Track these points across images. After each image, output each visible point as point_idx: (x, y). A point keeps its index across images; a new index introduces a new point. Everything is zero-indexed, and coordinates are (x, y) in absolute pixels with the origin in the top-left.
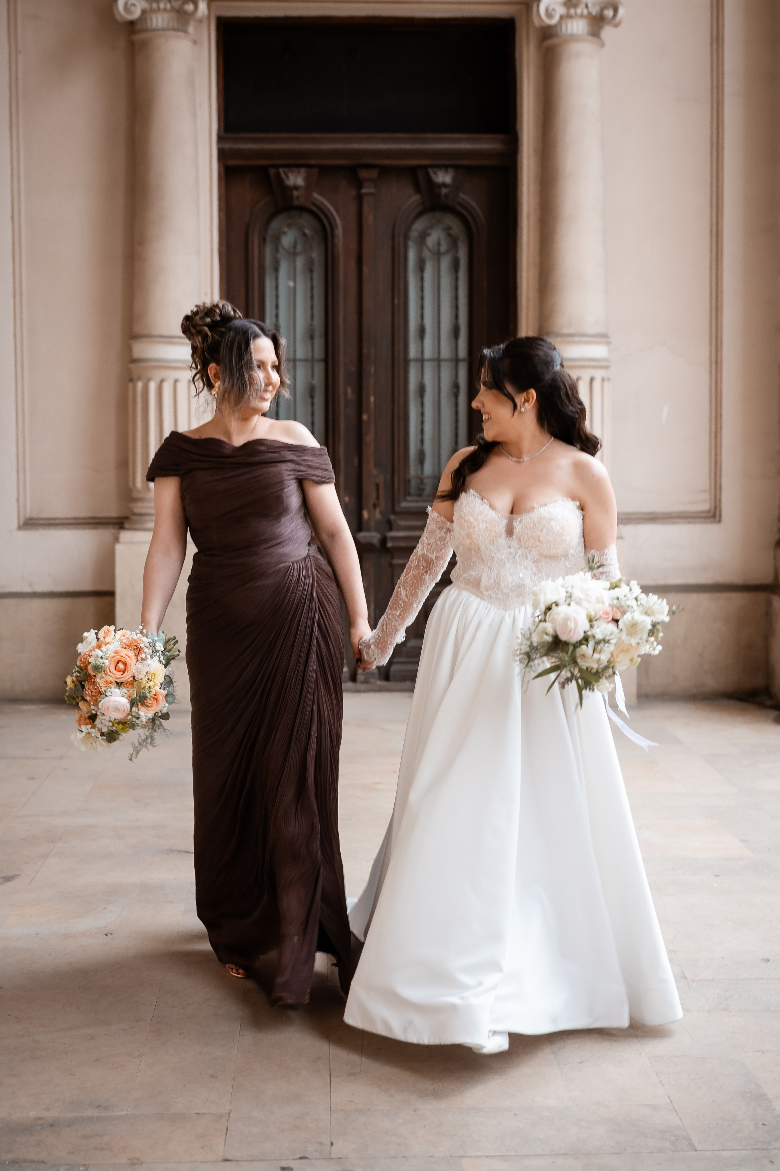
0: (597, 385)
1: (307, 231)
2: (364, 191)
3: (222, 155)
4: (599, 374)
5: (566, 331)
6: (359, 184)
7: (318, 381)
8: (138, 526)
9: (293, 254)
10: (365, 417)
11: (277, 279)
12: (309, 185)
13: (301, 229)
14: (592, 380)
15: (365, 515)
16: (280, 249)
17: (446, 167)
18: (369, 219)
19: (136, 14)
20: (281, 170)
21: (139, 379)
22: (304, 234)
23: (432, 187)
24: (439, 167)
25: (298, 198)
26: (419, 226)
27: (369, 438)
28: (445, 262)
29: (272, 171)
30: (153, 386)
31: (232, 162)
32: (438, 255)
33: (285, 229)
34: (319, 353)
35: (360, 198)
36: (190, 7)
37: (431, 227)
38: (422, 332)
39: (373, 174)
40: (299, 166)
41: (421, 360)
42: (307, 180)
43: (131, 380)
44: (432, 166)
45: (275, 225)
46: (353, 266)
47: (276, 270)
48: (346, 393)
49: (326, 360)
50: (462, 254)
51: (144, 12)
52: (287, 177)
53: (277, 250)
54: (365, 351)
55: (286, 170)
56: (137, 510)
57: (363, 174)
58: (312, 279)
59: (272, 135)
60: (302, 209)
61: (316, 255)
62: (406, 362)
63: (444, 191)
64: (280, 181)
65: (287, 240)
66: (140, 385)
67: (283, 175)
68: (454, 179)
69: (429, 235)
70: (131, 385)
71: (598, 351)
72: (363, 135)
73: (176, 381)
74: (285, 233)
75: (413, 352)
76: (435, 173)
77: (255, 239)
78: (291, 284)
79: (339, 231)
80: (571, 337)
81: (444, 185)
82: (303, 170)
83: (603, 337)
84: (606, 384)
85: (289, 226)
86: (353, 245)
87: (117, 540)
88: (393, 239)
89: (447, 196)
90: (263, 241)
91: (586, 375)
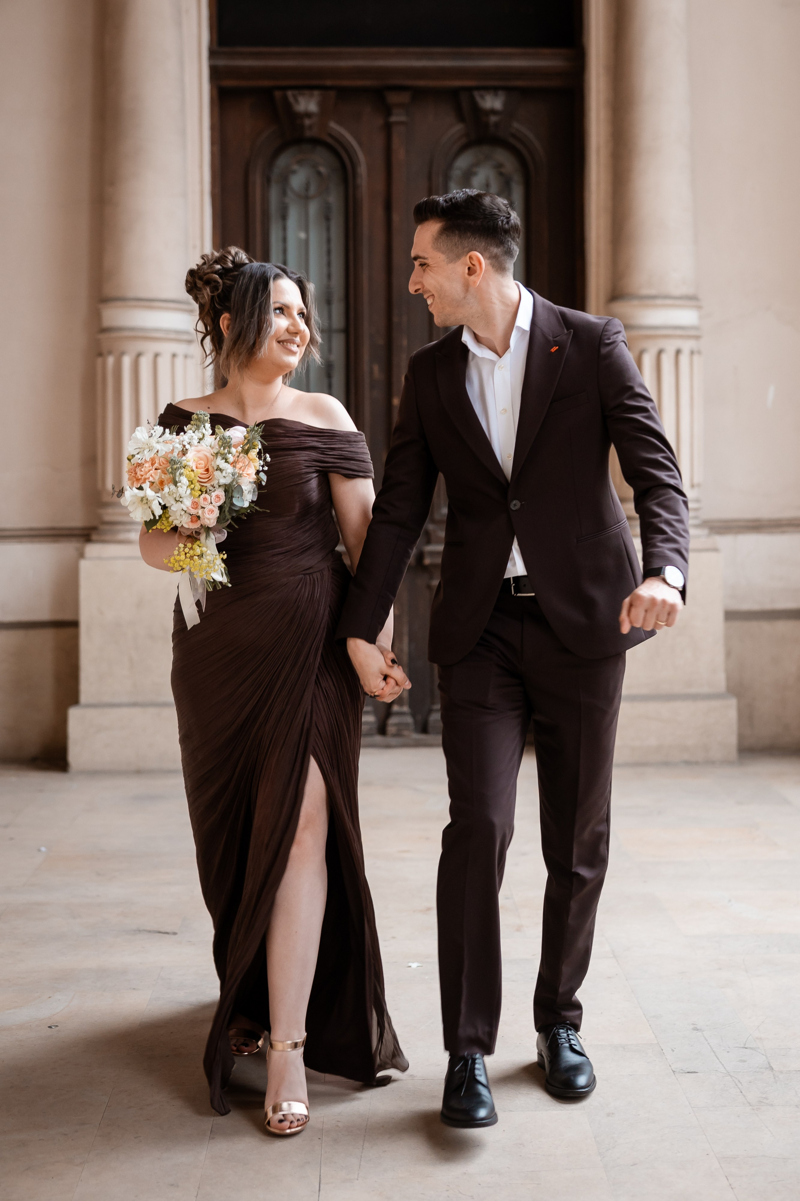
0: (684, 359)
1: (322, 169)
2: (393, 119)
3: (215, 73)
4: (686, 346)
5: (645, 291)
6: (387, 111)
7: (338, 356)
8: (108, 537)
9: (305, 198)
11: (284, 229)
12: (324, 112)
13: (314, 166)
14: (678, 352)
16: (289, 193)
17: (495, 89)
18: (400, 153)
20: (290, 93)
21: (110, 353)
22: (319, 173)
23: (478, 112)
24: (487, 89)
25: (310, 127)
26: (463, 162)
29: (278, 94)
30: (127, 362)
31: (227, 83)
33: (295, 167)
34: (338, 321)
35: (388, 128)
37: (477, 164)
39: (404, 98)
40: (311, 88)
42: (322, 105)
43: (100, 354)
44: (478, 88)
45: (282, 161)
46: (380, 212)
47: (284, 217)
48: (371, 372)
49: (346, 331)
52: (297, 101)
53: (284, 193)
54: (395, 319)
55: (296, 92)
56: (107, 518)
57: (393, 98)
58: (328, 229)
59: (277, 50)
60: (316, 142)
61: (334, 199)
63: (493, 119)
64: (288, 107)
65: (297, 181)
66: (111, 360)
67: (291, 99)
68: (506, 104)
69: (475, 174)
70: (99, 360)
71: (684, 316)
72: (392, 50)
73: (156, 355)
74: (294, 172)
76: (482, 97)
77: (257, 179)
78: (303, 235)
79: (362, 170)
81: (493, 112)
82: (316, 93)
83: (690, 301)
84: (696, 358)
85: (300, 162)
86: (380, 186)
87: (82, 555)
88: (430, 178)
89: (497, 125)
90: (267, 181)
91: (670, 346)
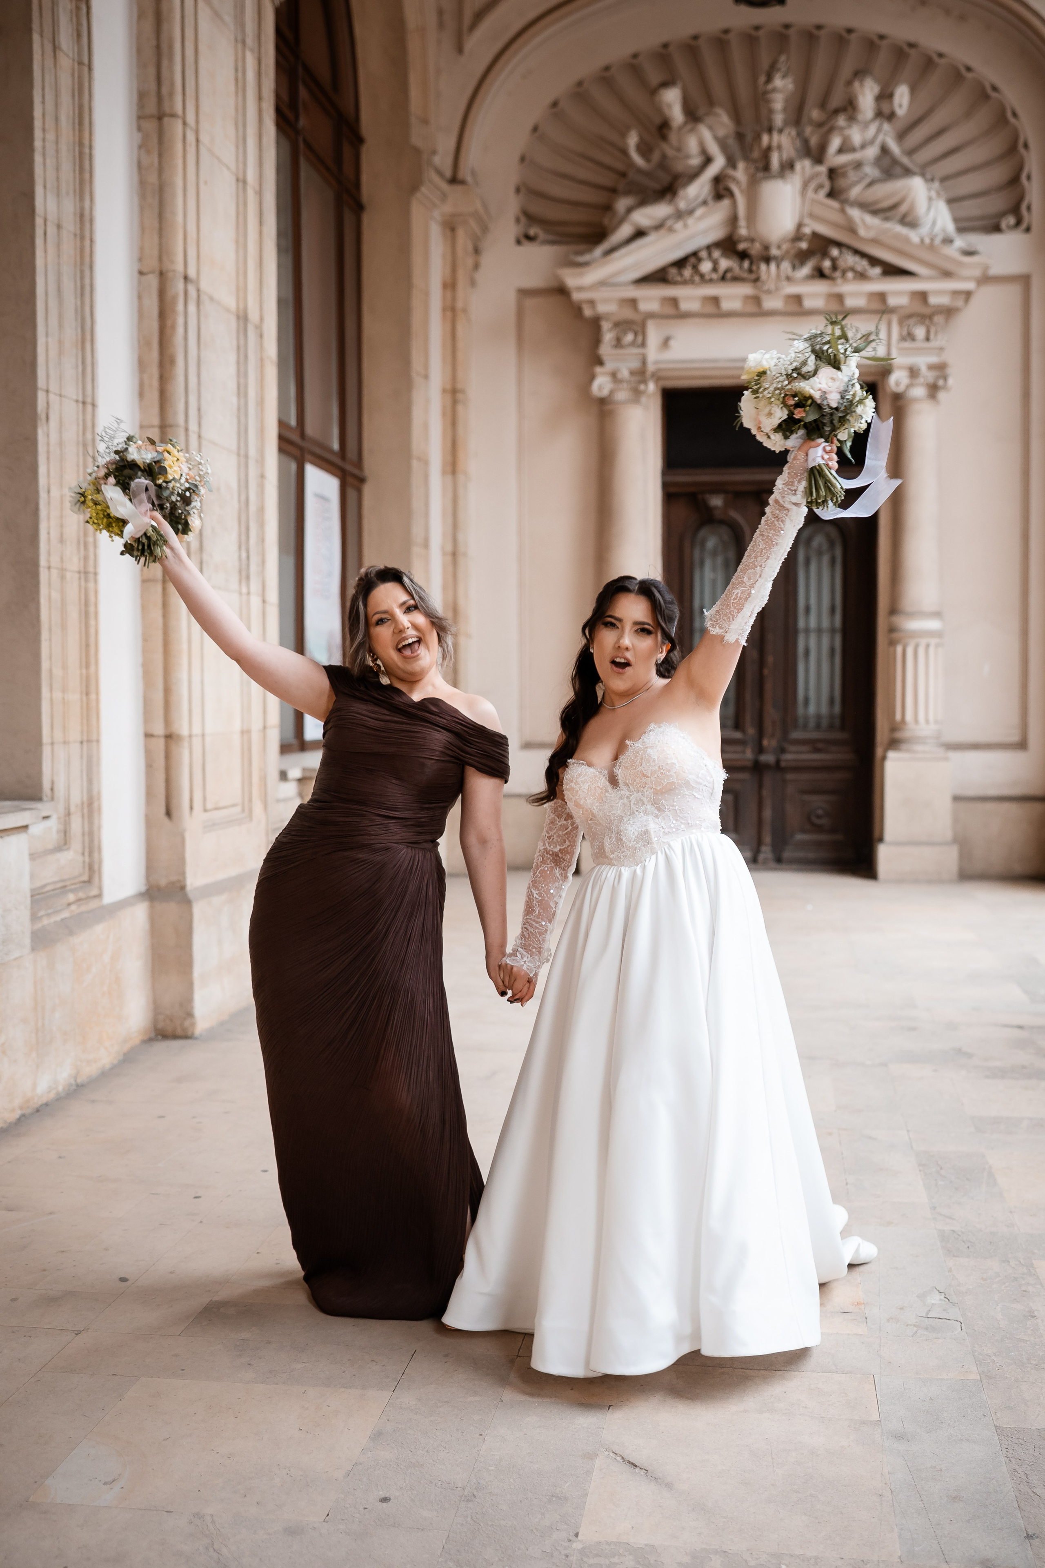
0: (932, 650)
1: (725, 538)
3: (665, 485)
4: (933, 641)
9: (714, 554)
10: (766, 672)
11: (702, 572)
12: (727, 504)
13: (720, 536)
14: (928, 646)
15: (765, 742)
16: (706, 551)
19: (605, 392)
20: (707, 495)
22: (723, 540)
25: (718, 514)
27: (768, 686)
28: (826, 559)
29: (700, 496)
31: (672, 490)
32: (820, 553)
33: (709, 536)
36: (642, 387)
37: (815, 534)
38: (808, 610)
40: (719, 492)
41: (807, 631)
42: (725, 501)
45: (703, 533)
47: (702, 563)
48: (751, 654)
50: (838, 552)
51: (612, 392)
52: (711, 500)
53: (703, 551)
55: (710, 495)
59: (700, 471)
60: (721, 522)
61: (731, 554)
62: (796, 632)
64: (705, 503)
65: (711, 543)
67: (708, 499)
69: (813, 540)
71: (933, 625)
72: (765, 469)
74: (708, 539)
75: (801, 624)
77: (687, 544)
80: (913, 615)
82: (722, 495)
83: (937, 615)
84: (938, 649)
85: (712, 534)
90: (693, 545)
91: (923, 642)
